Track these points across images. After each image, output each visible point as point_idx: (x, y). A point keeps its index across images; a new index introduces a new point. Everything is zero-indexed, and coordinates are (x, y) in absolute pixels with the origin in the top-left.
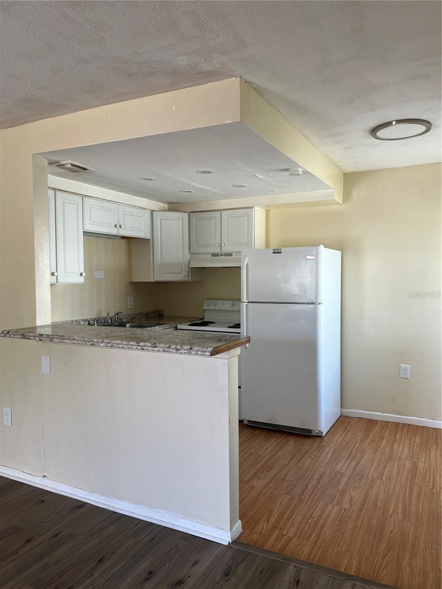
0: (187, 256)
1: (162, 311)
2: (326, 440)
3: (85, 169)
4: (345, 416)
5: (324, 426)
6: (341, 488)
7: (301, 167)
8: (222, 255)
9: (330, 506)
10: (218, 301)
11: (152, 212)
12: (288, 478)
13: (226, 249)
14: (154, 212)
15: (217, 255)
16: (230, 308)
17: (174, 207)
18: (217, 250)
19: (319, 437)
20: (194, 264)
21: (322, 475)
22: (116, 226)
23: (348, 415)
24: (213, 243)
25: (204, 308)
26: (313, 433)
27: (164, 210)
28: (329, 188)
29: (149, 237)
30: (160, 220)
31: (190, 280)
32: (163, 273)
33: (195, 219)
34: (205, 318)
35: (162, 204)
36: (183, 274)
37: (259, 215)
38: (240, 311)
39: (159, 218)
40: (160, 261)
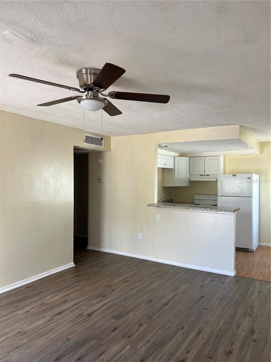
0: (188, 176)
1: (173, 199)
2: (255, 253)
3: (167, 146)
4: (261, 246)
5: (254, 248)
6: (267, 265)
7: (249, 145)
8: (205, 175)
9: (265, 270)
10: (201, 195)
11: (174, 157)
12: (245, 262)
13: (206, 173)
14: (175, 157)
15: (202, 175)
16: (207, 199)
17: (182, 155)
18: (203, 173)
19: (252, 252)
20: (192, 179)
21: (258, 263)
22: (164, 164)
23: (262, 245)
24: (201, 170)
25: (194, 198)
26: (250, 250)
27: (178, 156)
28: (255, 149)
29: (173, 168)
30: (178, 160)
31: (189, 186)
32: (179, 183)
33: (192, 160)
34: (195, 202)
35: (178, 154)
36: (186, 183)
37: (222, 158)
38: (217, 200)
39: (177, 160)
40: (177, 178)
